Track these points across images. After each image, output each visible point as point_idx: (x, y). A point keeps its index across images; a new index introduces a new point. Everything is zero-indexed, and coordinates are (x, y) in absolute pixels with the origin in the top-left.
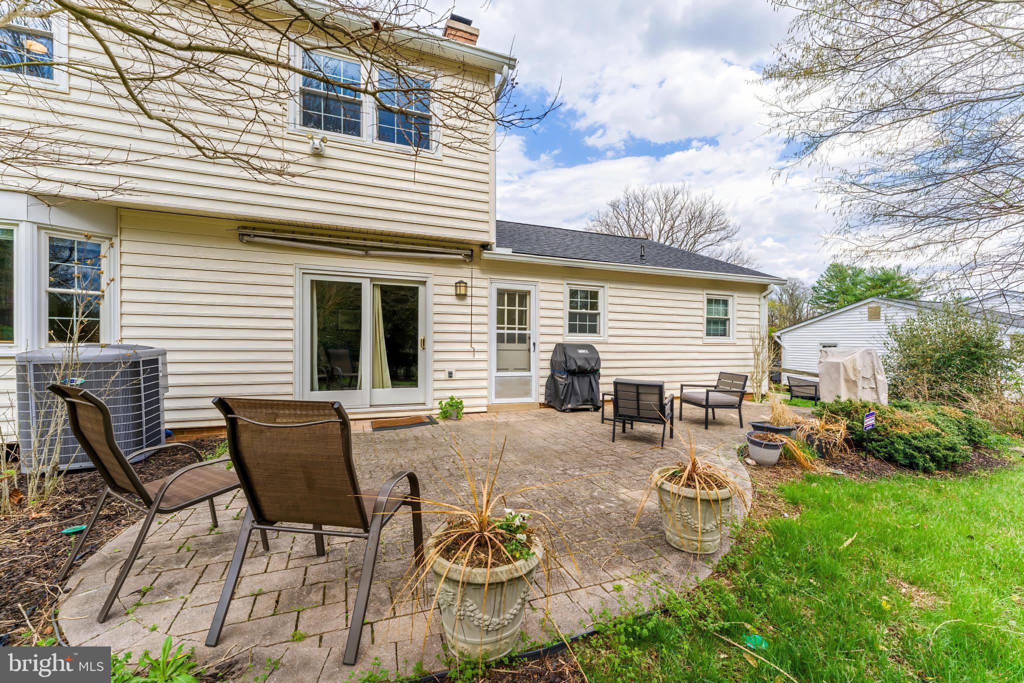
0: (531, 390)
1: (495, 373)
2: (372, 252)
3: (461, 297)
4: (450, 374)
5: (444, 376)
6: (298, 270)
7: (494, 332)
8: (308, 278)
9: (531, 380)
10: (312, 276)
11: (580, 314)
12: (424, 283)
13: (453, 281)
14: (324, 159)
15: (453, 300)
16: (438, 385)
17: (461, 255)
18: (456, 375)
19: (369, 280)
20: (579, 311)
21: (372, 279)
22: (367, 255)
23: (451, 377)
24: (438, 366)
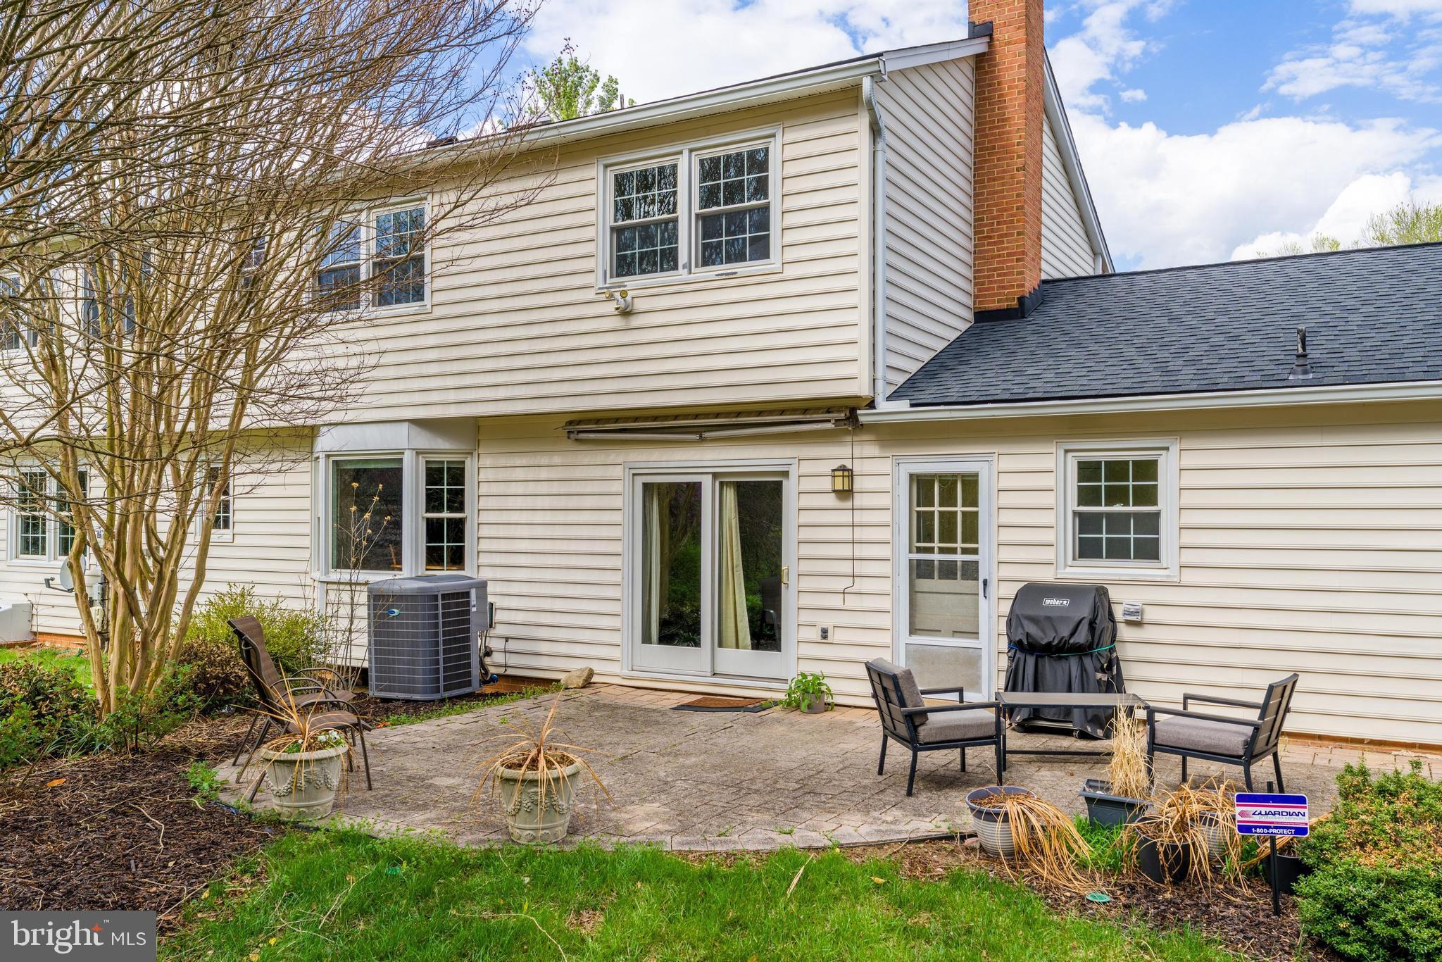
0: (980, 677)
1: (905, 637)
2: (707, 435)
3: (845, 494)
4: (825, 633)
5: (815, 635)
6: (627, 470)
7: (905, 557)
8: (640, 481)
9: (980, 656)
10: (644, 477)
11: (1109, 516)
12: (786, 474)
13: (827, 467)
14: (634, 316)
15: (831, 500)
16: (805, 650)
17: (829, 421)
18: (835, 636)
19: (710, 476)
20: (1103, 508)
21: (715, 475)
22: (702, 440)
23: (825, 637)
24: (805, 617)
